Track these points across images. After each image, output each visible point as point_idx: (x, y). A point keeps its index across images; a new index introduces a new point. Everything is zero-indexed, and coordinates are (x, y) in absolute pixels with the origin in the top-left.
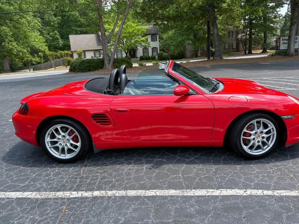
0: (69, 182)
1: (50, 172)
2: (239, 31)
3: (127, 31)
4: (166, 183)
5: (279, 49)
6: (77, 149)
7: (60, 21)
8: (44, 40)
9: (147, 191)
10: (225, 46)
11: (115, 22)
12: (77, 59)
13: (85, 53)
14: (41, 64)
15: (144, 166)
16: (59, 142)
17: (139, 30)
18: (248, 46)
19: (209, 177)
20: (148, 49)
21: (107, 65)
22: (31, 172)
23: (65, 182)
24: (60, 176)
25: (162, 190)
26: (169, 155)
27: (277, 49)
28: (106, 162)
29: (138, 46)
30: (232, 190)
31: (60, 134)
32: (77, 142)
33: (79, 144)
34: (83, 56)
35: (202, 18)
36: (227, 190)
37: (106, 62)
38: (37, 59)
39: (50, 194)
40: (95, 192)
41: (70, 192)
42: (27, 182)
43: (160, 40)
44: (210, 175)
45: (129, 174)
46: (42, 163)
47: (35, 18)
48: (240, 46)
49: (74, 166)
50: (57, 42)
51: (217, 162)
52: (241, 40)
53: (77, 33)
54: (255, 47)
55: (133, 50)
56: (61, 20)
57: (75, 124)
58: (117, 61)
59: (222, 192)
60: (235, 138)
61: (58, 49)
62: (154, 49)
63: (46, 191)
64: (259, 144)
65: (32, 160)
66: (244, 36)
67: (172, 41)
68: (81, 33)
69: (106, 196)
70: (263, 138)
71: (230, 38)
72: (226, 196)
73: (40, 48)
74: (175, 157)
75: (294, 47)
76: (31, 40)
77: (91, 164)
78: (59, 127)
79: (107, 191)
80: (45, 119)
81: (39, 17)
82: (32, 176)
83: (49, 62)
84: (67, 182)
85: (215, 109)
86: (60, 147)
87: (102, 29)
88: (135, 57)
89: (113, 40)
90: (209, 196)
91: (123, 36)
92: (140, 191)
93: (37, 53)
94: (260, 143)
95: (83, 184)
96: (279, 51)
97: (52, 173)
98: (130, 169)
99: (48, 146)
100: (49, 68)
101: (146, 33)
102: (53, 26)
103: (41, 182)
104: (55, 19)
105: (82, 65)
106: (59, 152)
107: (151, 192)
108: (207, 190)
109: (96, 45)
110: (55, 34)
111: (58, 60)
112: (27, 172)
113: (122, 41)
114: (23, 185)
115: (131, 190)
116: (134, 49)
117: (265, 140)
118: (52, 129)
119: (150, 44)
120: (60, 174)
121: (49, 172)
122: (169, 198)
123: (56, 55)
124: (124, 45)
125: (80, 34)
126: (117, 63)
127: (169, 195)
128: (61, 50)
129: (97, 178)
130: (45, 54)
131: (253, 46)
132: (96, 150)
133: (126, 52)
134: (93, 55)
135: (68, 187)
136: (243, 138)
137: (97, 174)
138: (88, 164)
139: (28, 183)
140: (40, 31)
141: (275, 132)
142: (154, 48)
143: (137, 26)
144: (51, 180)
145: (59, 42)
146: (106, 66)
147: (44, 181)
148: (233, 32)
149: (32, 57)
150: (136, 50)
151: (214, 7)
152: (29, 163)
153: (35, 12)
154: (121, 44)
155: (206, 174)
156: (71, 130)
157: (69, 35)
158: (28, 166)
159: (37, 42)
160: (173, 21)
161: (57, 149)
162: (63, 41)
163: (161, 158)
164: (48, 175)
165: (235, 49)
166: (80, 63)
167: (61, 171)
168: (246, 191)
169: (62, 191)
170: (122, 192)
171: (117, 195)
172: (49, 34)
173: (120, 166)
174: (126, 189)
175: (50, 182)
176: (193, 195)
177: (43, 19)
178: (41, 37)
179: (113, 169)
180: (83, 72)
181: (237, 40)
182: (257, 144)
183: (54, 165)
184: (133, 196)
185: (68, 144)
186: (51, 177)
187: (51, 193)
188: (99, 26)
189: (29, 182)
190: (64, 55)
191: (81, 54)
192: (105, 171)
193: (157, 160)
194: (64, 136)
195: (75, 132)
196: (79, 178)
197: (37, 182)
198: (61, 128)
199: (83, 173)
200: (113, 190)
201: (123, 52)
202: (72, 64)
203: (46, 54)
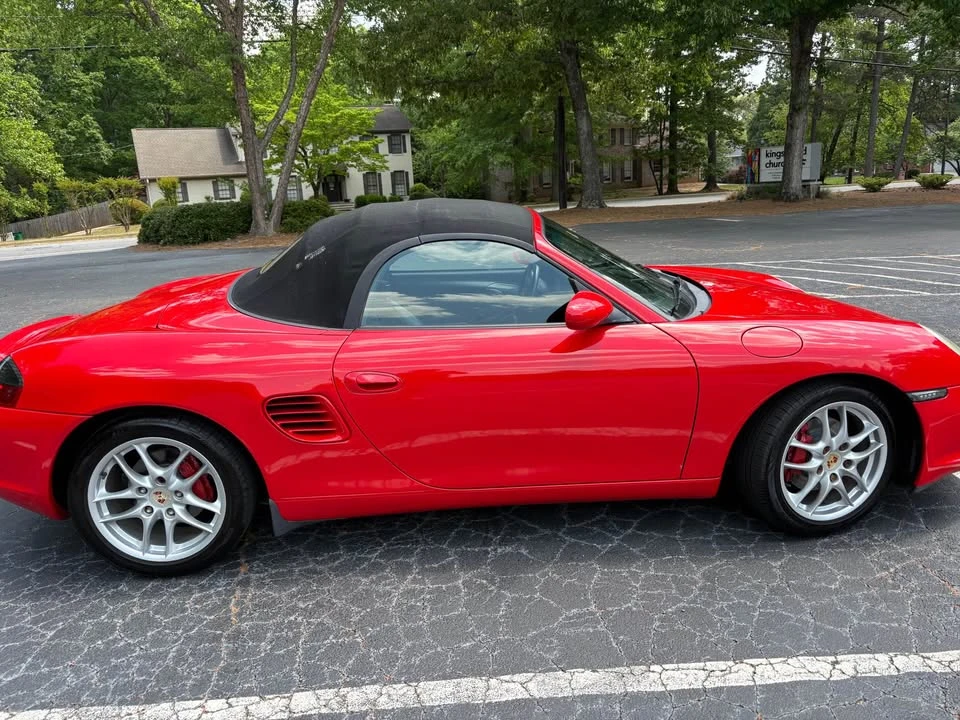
0: (191, 659)
1: (111, 616)
2: (640, 128)
3: (315, 120)
4: (551, 642)
5: (757, 180)
6: (212, 524)
7: (101, 85)
8: (51, 144)
9: (493, 682)
10: (601, 172)
11: (285, 91)
12: (160, 204)
13: (184, 186)
14: (40, 219)
15: (457, 578)
16: (144, 500)
17: (352, 118)
18: (666, 172)
19: (693, 609)
20: (380, 175)
21: (262, 223)
22: (35, 622)
23: (174, 657)
24: (149, 634)
25: (544, 672)
26: (535, 531)
27: (752, 181)
28: (319, 568)
29: (352, 166)
30: (790, 661)
31: (145, 472)
32: (212, 499)
33: (217, 507)
34: (180, 195)
35: (544, 88)
36: (773, 661)
37: (259, 214)
38: (29, 203)
39: (118, 715)
40: (297, 696)
41: (197, 703)
42: (24, 666)
43: (415, 150)
44: (694, 602)
45: (410, 613)
46: (75, 579)
47: (19, 73)
48: (644, 170)
49: (202, 588)
50: (91, 150)
51: (700, 552)
52: (647, 155)
53: (154, 124)
54: (686, 175)
55: (333, 178)
56: (103, 82)
57: (202, 436)
58: (294, 210)
59: (759, 670)
60: (763, 470)
61: (94, 170)
62: (398, 176)
63: (104, 703)
64: (836, 484)
65: (38, 566)
66: (656, 141)
67: (452, 153)
68: (171, 123)
69: (344, 711)
70: (848, 463)
71: (616, 147)
72: (778, 687)
73: (38, 168)
74: (556, 536)
75: (801, 174)
76: (6, 142)
77: (262, 575)
78: (141, 446)
79: (344, 691)
80: (89, 420)
81: (31, 71)
82: (43, 636)
83: (66, 214)
84: (180, 658)
85: (697, 370)
86: (148, 520)
87: (244, 112)
88: (341, 200)
89: (275, 146)
90: (717, 691)
91: (307, 136)
92: (466, 682)
93: (28, 184)
94: (839, 482)
95: (246, 664)
96: (756, 185)
97: (119, 622)
98: (410, 593)
99: (101, 518)
100: (70, 232)
101: (373, 128)
102: (78, 100)
103: (79, 662)
104: (86, 79)
105: (181, 223)
106: (141, 539)
107: (506, 685)
108: (702, 665)
109: (220, 162)
110: (87, 125)
111: (96, 205)
112: (18, 621)
113: (300, 150)
114: (9, 679)
115: (433, 680)
116: (336, 176)
117: (852, 470)
118: (114, 456)
119: (386, 162)
120: (151, 623)
121: (108, 618)
122: (579, 707)
123: (91, 192)
124: (306, 161)
125: (167, 126)
126: (294, 217)
127: (576, 693)
128: (107, 176)
129: (297, 636)
130: (54, 187)
131: (680, 172)
132: (280, 525)
133: (313, 184)
134: (211, 194)
135: (187, 679)
136: (785, 467)
137: (292, 618)
138: (254, 576)
139: (27, 669)
140: (36, 116)
141: (884, 445)
142: (398, 174)
143: (346, 106)
144: (119, 653)
145: (98, 149)
146: (257, 226)
147: (91, 658)
148: (622, 130)
149: (12, 196)
150: (344, 178)
151: (578, 56)
152: (26, 583)
153: (20, 57)
154: (299, 160)
155: (681, 601)
156: (189, 458)
157: (132, 130)
158: (24, 596)
159: (27, 148)
160: (459, 94)
161: (134, 526)
162: (111, 147)
163: (512, 542)
164: (104, 630)
165: (629, 178)
166: (177, 216)
167: (156, 613)
168: (837, 662)
169: (164, 699)
170: (401, 692)
171: (383, 703)
172: (64, 126)
173: (372, 582)
174: (411, 676)
175: (114, 661)
176: (661, 689)
177: (45, 78)
178: (41, 133)
179: (351, 596)
180: (186, 243)
181: (635, 152)
182: (828, 485)
183: (123, 587)
184: (445, 706)
185: (178, 509)
186: (115, 641)
187: (125, 709)
188: (234, 99)
189: (33, 667)
190: (119, 191)
191: (175, 187)
192: (319, 605)
193: (499, 550)
194: (161, 480)
195: (201, 464)
196: (229, 638)
197: (63, 663)
198: (151, 450)
199: (239, 615)
200: (363, 683)
201: (304, 185)
202: (148, 219)
203: (58, 186)
